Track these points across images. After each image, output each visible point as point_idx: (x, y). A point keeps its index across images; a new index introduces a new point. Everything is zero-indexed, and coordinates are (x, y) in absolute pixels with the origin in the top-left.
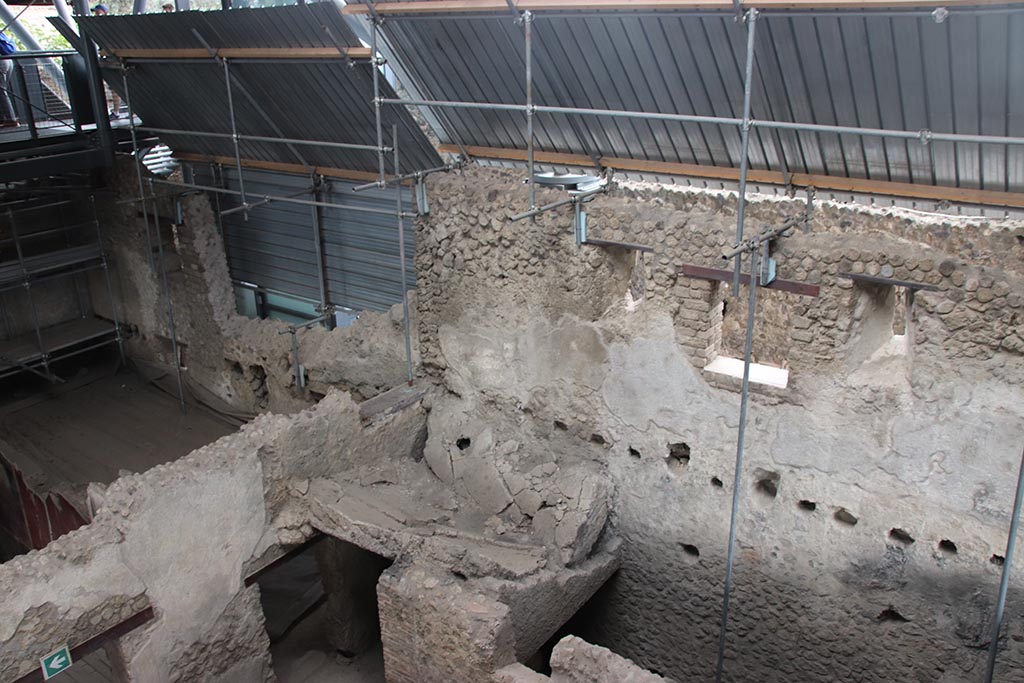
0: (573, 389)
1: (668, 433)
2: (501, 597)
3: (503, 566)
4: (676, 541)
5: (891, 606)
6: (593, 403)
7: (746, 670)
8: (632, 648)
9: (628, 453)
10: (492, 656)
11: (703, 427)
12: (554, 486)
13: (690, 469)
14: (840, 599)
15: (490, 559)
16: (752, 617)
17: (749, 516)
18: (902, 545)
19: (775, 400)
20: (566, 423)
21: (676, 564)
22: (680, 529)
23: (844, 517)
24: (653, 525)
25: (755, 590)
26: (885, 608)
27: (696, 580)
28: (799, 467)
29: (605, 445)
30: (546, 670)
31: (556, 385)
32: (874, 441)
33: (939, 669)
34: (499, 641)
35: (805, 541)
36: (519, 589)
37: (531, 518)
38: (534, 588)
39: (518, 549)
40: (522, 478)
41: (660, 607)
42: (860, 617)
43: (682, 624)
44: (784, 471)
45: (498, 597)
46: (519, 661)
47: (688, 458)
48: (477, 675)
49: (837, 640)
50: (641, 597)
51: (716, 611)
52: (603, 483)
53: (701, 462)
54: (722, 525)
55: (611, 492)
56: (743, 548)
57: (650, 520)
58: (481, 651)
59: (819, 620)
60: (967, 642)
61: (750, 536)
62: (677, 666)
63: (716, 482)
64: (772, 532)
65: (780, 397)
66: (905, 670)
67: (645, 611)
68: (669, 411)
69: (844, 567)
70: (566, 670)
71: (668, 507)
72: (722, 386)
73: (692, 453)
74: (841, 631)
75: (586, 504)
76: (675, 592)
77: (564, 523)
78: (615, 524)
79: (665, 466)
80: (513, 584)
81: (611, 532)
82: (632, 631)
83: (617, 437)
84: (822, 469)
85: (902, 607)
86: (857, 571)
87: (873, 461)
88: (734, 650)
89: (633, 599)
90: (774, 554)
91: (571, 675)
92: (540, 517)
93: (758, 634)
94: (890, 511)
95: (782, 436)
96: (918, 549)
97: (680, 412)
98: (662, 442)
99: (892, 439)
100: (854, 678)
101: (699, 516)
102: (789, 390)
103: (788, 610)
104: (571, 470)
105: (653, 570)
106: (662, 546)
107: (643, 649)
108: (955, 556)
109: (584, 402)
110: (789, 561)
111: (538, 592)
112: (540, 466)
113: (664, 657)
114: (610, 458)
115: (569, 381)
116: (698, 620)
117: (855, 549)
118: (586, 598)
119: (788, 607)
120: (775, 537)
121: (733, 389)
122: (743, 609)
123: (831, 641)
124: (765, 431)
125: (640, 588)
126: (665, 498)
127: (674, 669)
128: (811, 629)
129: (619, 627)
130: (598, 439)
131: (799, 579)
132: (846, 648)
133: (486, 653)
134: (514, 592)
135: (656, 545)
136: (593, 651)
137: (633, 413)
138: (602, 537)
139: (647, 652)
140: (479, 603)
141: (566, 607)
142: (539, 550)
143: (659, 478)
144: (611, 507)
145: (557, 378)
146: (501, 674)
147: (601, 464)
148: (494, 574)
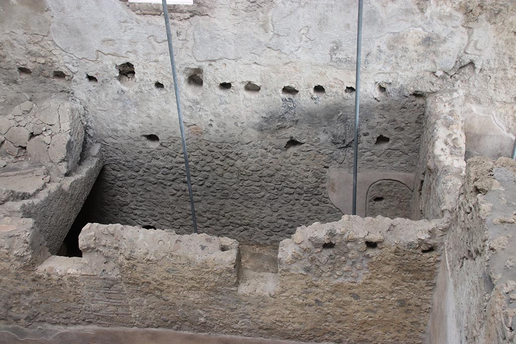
0: (25, 38)
1: (114, 57)
2: (24, 214)
3: (17, 190)
4: (140, 134)
5: (292, 137)
6: (47, 46)
7: (209, 205)
8: (128, 217)
9: (87, 79)
10: (32, 259)
11: (139, 47)
12: (36, 119)
13: (137, 80)
14: (259, 142)
15: (5, 189)
16: (205, 171)
17: (188, 104)
18: (291, 96)
19: (188, 15)
20: (29, 67)
21: (144, 151)
22: (141, 125)
23: (251, 87)
24: (120, 128)
25: (203, 152)
26: (288, 140)
27: (161, 158)
28: (214, 61)
29: (66, 77)
30: (79, 254)
31: (9, 38)
32: (262, 29)
33: (325, 167)
34: (33, 245)
35: (229, 111)
36: (36, 204)
37: (25, 148)
38: (47, 199)
39: (23, 174)
40: (7, 120)
41: (141, 183)
42: (274, 150)
43: (159, 189)
44: (205, 66)
45: (21, 215)
46: (52, 254)
47: (134, 73)
48: (23, 276)
49: (262, 169)
50: (125, 180)
51: (180, 174)
52: (74, 107)
53: (144, 73)
54: (170, 115)
55: (82, 112)
56: (189, 126)
57: (117, 125)
58: (20, 258)
59: (249, 159)
60: (339, 146)
61: (191, 117)
62: (163, 218)
63: (159, 85)
64: (206, 111)
65: (191, 12)
66: (306, 174)
67: (131, 189)
68: (110, 40)
69: (258, 121)
70: (93, 249)
71: (128, 112)
72: (145, 12)
73: (136, 68)
74: (263, 162)
75: (66, 126)
76: (148, 169)
77: (54, 145)
78: (92, 135)
79: (118, 83)
80: (30, 201)
81: (91, 141)
82: (125, 205)
83: (74, 69)
84: (230, 58)
85: (298, 136)
86: (267, 121)
87: (263, 44)
88: (198, 195)
89: (120, 183)
90: (211, 125)
91: (97, 251)
92: (31, 145)
93: (212, 180)
94: (280, 75)
95: (198, 41)
96: (302, 96)
97: (119, 39)
98: (110, 65)
99: (273, 26)
100: (277, 189)
101: (152, 112)
102: (196, 5)
103: (227, 159)
104: (45, 104)
105: (129, 159)
106: (131, 141)
107: (136, 215)
108: (324, 94)
109: (39, 47)
110: (222, 127)
111: (51, 201)
112: (18, 106)
113: (152, 215)
114: (73, 87)
115: (20, 32)
116: (169, 184)
117: (262, 107)
118: (87, 194)
119: (228, 157)
120: (209, 113)
121: (154, 13)
122: (198, 167)
123: (259, 171)
124: (185, 40)
125: (123, 175)
126: (124, 106)
127: (161, 220)
128: (245, 167)
129: (115, 205)
130: (60, 75)
131: (230, 136)
132: (269, 172)
133: (25, 258)
134: (33, 207)
135: (126, 142)
136: (109, 229)
137: (83, 48)
138: (85, 146)
139: (140, 216)
140: (7, 224)
141: (75, 204)
142: (41, 171)
143: (116, 93)
144: (85, 123)
145: (8, 32)
146: (42, 269)
147: (68, 94)
148: (12, 199)
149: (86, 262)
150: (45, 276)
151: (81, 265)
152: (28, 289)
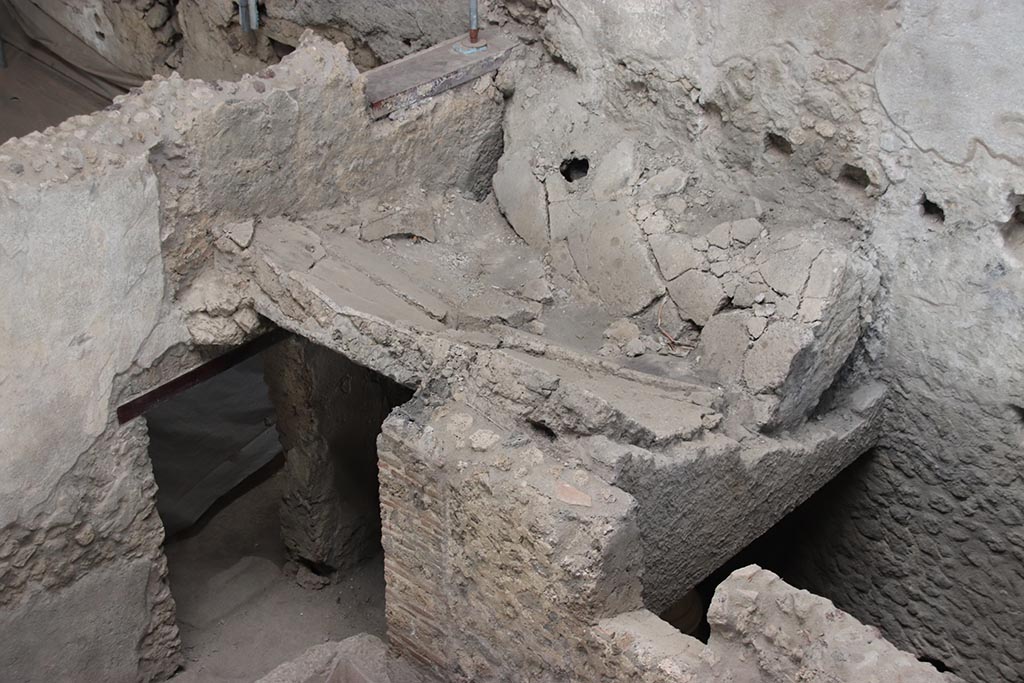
0: (809, 63)
1: (1014, 170)
2: (621, 478)
3: (630, 418)
4: (1006, 400)
6: (855, 98)
8: (892, 611)
9: (918, 208)
10: (594, 593)
12: (753, 268)
15: (604, 402)
20: (791, 138)
21: (1000, 449)
22: (1018, 375)
24: (956, 362)
29: (869, 188)
30: (701, 631)
31: (777, 55)
34: (608, 562)
37: (699, 329)
38: (690, 467)
39: (666, 388)
40: (689, 249)
41: (958, 533)
43: (1006, 572)
45: (613, 477)
46: (651, 607)
48: (563, 626)
50: (918, 507)
52: (855, 268)
55: (872, 287)
57: (950, 352)
58: (572, 578)
62: (988, 659)
67: (924, 539)
70: (739, 634)
71: (994, 328)
75: (815, 309)
76: (994, 504)
77: (765, 345)
78: (873, 356)
79: (999, 241)
80: (648, 454)
82: (892, 575)
83: (897, 173)
89: (900, 510)
91: (747, 645)
92: (717, 328)
98: (997, 188)
104: (790, 237)
105: (949, 454)
106: (972, 409)
107: (914, 615)
109: (833, 95)
111: (698, 476)
112: (726, 225)
113: (957, 637)
114: (878, 217)
115: (807, 47)
118: (798, 498)
125: (917, 490)
126: (990, 309)
127: (979, 663)
129: (868, 565)
130: (855, 177)
133: (582, 585)
134: (648, 470)
135: (958, 406)
136: (798, 602)
137: (940, 123)
138: (843, 379)
139: (924, 623)
140: (575, 486)
141: (755, 511)
142: (707, 394)
143: (982, 266)
144: (868, 319)
145: (780, 40)
146: (609, 628)
147: (856, 229)
148: (611, 431)
149: (711, 660)
150: (609, 650)
151: (696, 663)
152: (562, 663)
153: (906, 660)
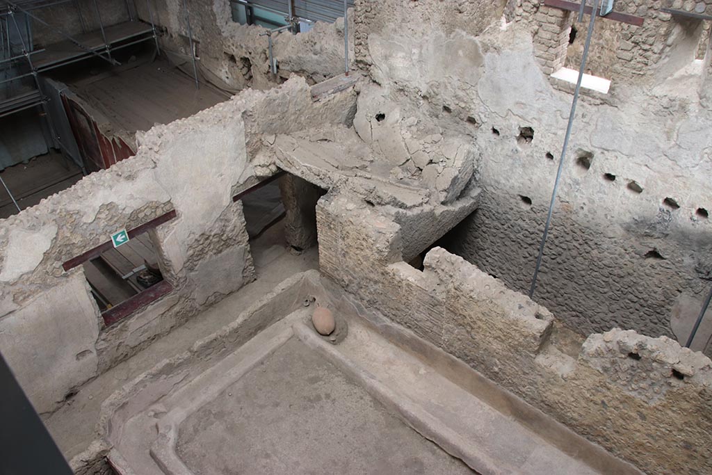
0: (457, 84)
1: (520, 119)
2: (396, 219)
3: (399, 199)
4: (517, 193)
5: (655, 249)
6: (471, 95)
7: (553, 280)
8: (480, 260)
9: (491, 131)
10: (387, 256)
11: (545, 117)
12: (439, 150)
13: (532, 146)
14: (621, 241)
15: (390, 194)
16: (561, 247)
17: (569, 181)
18: (670, 209)
19: (598, 102)
20: (451, 108)
21: (515, 209)
22: (521, 185)
23: (634, 187)
24: (503, 181)
25: (566, 230)
26: (650, 250)
27: (527, 220)
28: (608, 150)
29: (476, 124)
30: (422, 268)
31: (446, 81)
32: (665, 136)
33: (678, 291)
34: (391, 246)
35: (604, 201)
36: (408, 215)
37: (421, 170)
38: (418, 215)
39: (411, 190)
40: (418, 143)
41: (502, 235)
42: (633, 254)
43: (515, 247)
44: (597, 153)
45: (393, 219)
46: (405, 260)
47: (532, 138)
48: (377, 266)
49: (615, 267)
50: (490, 228)
51: (538, 241)
52: (472, 150)
53: (541, 141)
54: (549, 185)
55: (477, 157)
56: (562, 202)
57: (501, 178)
58: (380, 251)
59: (606, 253)
60: (701, 275)
61: (567, 194)
62: (509, 274)
63: (549, 156)
64: (583, 193)
65: (602, 100)
66: (656, 289)
67: (491, 238)
68: (523, 104)
69: (628, 221)
70: (433, 268)
71: (514, 170)
72: (561, 88)
73: (535, 134)
74: (618, 262)
75: (459, 164)
76: (513, 226)
77: (443, 175)
78: (477, 179)
79: (516, 142)
80: (405, 211)
81: (474, 183)
82: (482, 249)
83: (485, 120)
84: (624, 153)
85: (662, 250)
86: (636, 224)
87: (661, 150)
88: (546, 267)
89: (484, 229)
90: (582, 208)
91: (436, 272)
92: (427, 170)
93: (564, 259)
94: (667, 185)
95: (599, 127)
96: (681, 213)
97: (530, 105)
98: (515, 125)
99: (678, 136)
100: (622, 291)
101: (535, 178)
102: (609, 95)
103: (585, 245)
104: (451, 140)
105: (500, 211)
106: (507, 196)
107: (487, 261)
108: (706, 220)
109: (464, 94)
110: (591, 213)
111: (421, 218)
112: (430, 136)
113: (500, 268)
114: (478, 134)
115: (456, 78)
116: (525, 246)
117: (637, 209)
118: (453, 225)
119: (586, 243)
120: (584, 196)
121: (569, 91)
122: (556, 242)
123: (611, 267)
124: (588, 123)
125: (490, 222)
126: (513, 164)
127: (506, 275)
128: (599, 259)
129: (474, 246)
130: (471, 121)
131: (596, 225)
132: (620, 272)
133: (383, 254)
134: (405, 216)
135: (503, 195)
136: (452, 258)
137: (498, 104)
138: (468, 187)
139: (490, 264)
140: (381, 221)
141: (439, 229)
142: (424, 192)
143: (511, 150)
144: (476, 167)
145: (447, 76)
146: (391, 267)
147: (472, 137)
148: (392, 204)
149: (424, 277)
150: (391, 274)
151: (419, 278)
152: (376, 278)
153: (485, 275)
